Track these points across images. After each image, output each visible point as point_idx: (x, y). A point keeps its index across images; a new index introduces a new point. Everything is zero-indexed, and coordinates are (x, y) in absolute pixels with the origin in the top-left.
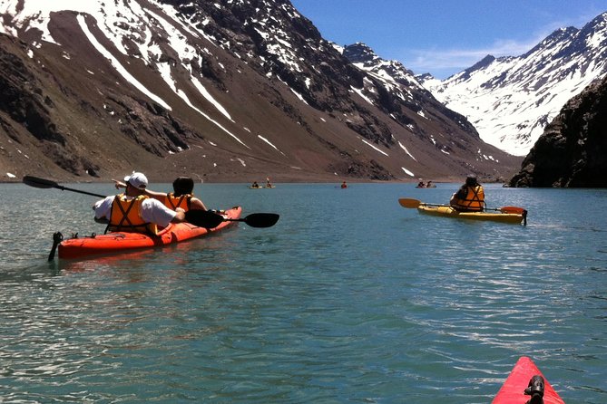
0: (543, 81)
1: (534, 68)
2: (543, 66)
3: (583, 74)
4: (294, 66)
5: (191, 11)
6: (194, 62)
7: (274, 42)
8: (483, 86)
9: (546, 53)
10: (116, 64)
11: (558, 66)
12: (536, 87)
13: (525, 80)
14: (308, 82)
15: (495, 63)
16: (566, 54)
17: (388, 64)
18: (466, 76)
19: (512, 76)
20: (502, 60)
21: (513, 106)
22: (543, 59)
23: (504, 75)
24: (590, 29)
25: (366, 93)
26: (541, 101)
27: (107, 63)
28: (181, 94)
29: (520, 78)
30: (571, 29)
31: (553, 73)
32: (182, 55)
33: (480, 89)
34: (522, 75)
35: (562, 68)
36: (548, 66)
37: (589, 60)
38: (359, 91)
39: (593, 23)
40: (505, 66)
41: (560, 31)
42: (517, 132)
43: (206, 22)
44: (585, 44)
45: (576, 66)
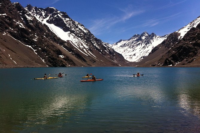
0: (133, 46)
1: (131, 43)
2: (133, 43)
3: (141, 45)
4: (99, 48)
5: (83, 39)
6: (88, 48)
7: (95, 44)
8: (120, 46)
9: (133, 40)
10: (78, 49)
11: (136, 43)
12: (132, 47)
13: (129, 46)
14: (101, 50)
15: (122, 41)
16: (137, 40)
17: (105, 43)
18: (117, 44)
19: (127, 45)
20: (124, 40)
21: (128, 51)
22: (133, 41)
23: (125, 44)
24: (142, 35)
25: (107, 51)
26: (134, 50)
27: (77, 49)
28: (88, 54)
29: (128, 45)
30: (138, 35)
31: (135, 44)
32: (86, 47)
33: (120, 47)
34: (129, 44)
35: (137, 43)
36: (134, 43)
37: (142, 42)
38: (106, 51)
39: (143, 34)
40: (125, 42)
41: (136, 35)
42: (129, 57)
43: (85, 41)
44: (141, 38)
45: (140, 43)
